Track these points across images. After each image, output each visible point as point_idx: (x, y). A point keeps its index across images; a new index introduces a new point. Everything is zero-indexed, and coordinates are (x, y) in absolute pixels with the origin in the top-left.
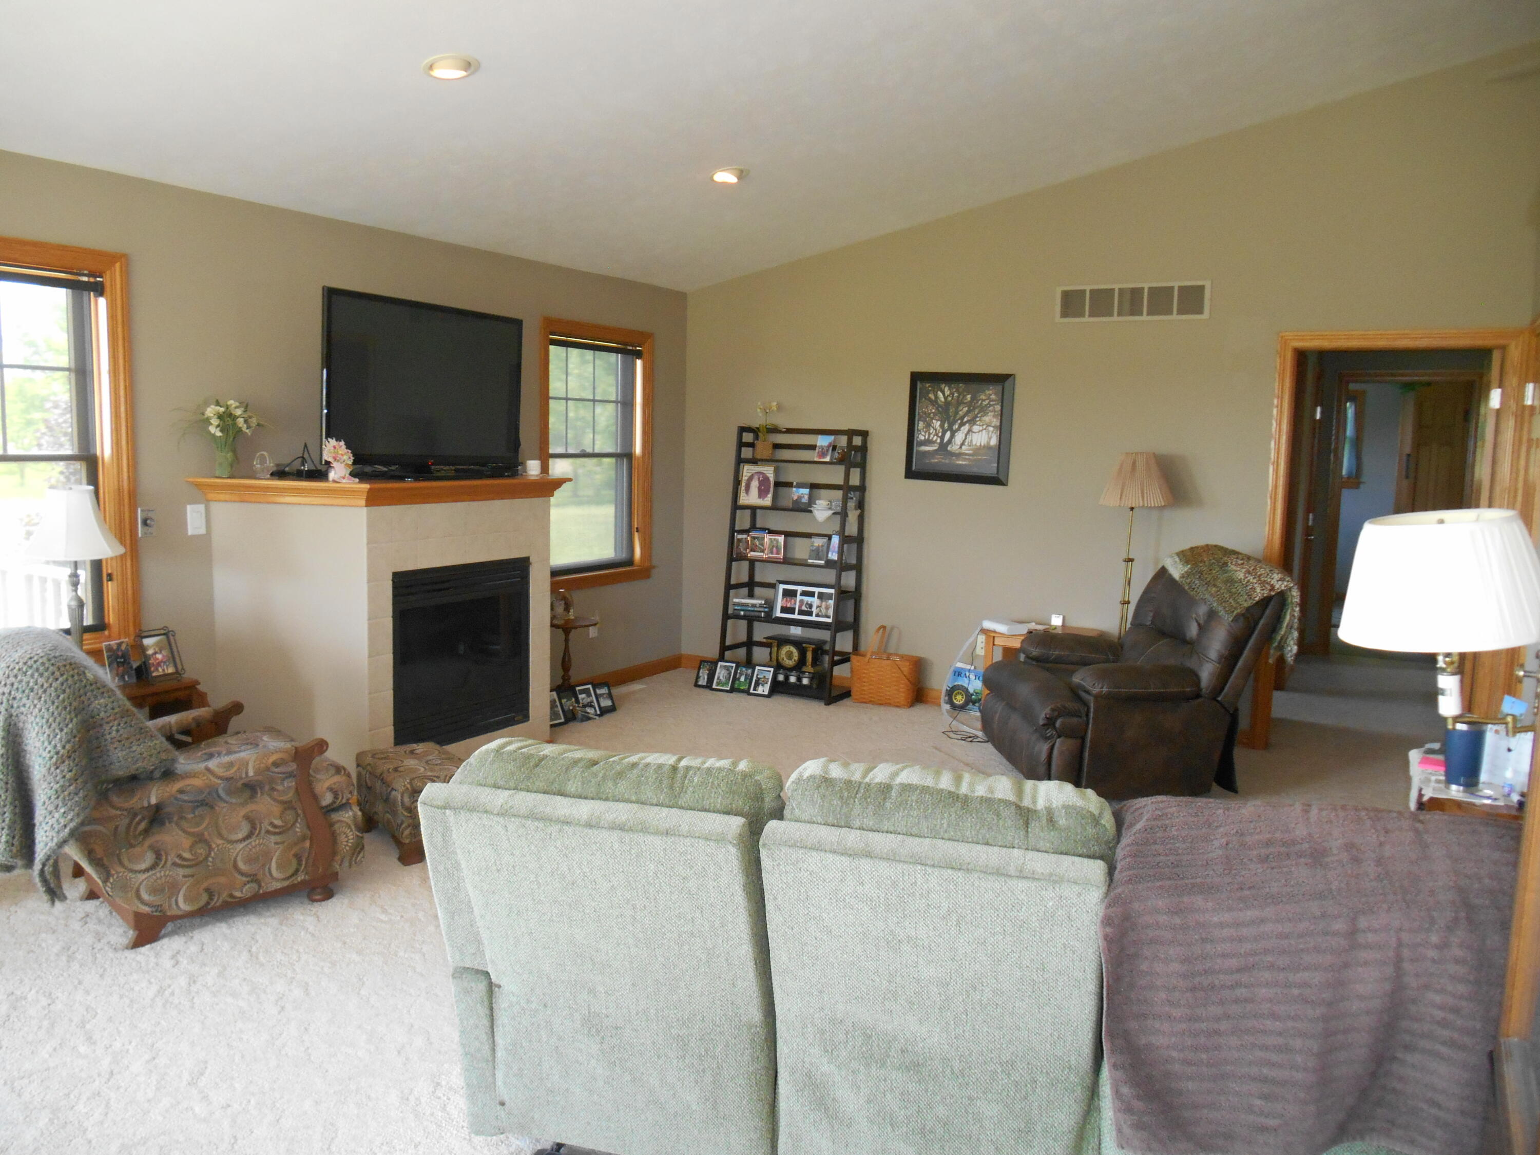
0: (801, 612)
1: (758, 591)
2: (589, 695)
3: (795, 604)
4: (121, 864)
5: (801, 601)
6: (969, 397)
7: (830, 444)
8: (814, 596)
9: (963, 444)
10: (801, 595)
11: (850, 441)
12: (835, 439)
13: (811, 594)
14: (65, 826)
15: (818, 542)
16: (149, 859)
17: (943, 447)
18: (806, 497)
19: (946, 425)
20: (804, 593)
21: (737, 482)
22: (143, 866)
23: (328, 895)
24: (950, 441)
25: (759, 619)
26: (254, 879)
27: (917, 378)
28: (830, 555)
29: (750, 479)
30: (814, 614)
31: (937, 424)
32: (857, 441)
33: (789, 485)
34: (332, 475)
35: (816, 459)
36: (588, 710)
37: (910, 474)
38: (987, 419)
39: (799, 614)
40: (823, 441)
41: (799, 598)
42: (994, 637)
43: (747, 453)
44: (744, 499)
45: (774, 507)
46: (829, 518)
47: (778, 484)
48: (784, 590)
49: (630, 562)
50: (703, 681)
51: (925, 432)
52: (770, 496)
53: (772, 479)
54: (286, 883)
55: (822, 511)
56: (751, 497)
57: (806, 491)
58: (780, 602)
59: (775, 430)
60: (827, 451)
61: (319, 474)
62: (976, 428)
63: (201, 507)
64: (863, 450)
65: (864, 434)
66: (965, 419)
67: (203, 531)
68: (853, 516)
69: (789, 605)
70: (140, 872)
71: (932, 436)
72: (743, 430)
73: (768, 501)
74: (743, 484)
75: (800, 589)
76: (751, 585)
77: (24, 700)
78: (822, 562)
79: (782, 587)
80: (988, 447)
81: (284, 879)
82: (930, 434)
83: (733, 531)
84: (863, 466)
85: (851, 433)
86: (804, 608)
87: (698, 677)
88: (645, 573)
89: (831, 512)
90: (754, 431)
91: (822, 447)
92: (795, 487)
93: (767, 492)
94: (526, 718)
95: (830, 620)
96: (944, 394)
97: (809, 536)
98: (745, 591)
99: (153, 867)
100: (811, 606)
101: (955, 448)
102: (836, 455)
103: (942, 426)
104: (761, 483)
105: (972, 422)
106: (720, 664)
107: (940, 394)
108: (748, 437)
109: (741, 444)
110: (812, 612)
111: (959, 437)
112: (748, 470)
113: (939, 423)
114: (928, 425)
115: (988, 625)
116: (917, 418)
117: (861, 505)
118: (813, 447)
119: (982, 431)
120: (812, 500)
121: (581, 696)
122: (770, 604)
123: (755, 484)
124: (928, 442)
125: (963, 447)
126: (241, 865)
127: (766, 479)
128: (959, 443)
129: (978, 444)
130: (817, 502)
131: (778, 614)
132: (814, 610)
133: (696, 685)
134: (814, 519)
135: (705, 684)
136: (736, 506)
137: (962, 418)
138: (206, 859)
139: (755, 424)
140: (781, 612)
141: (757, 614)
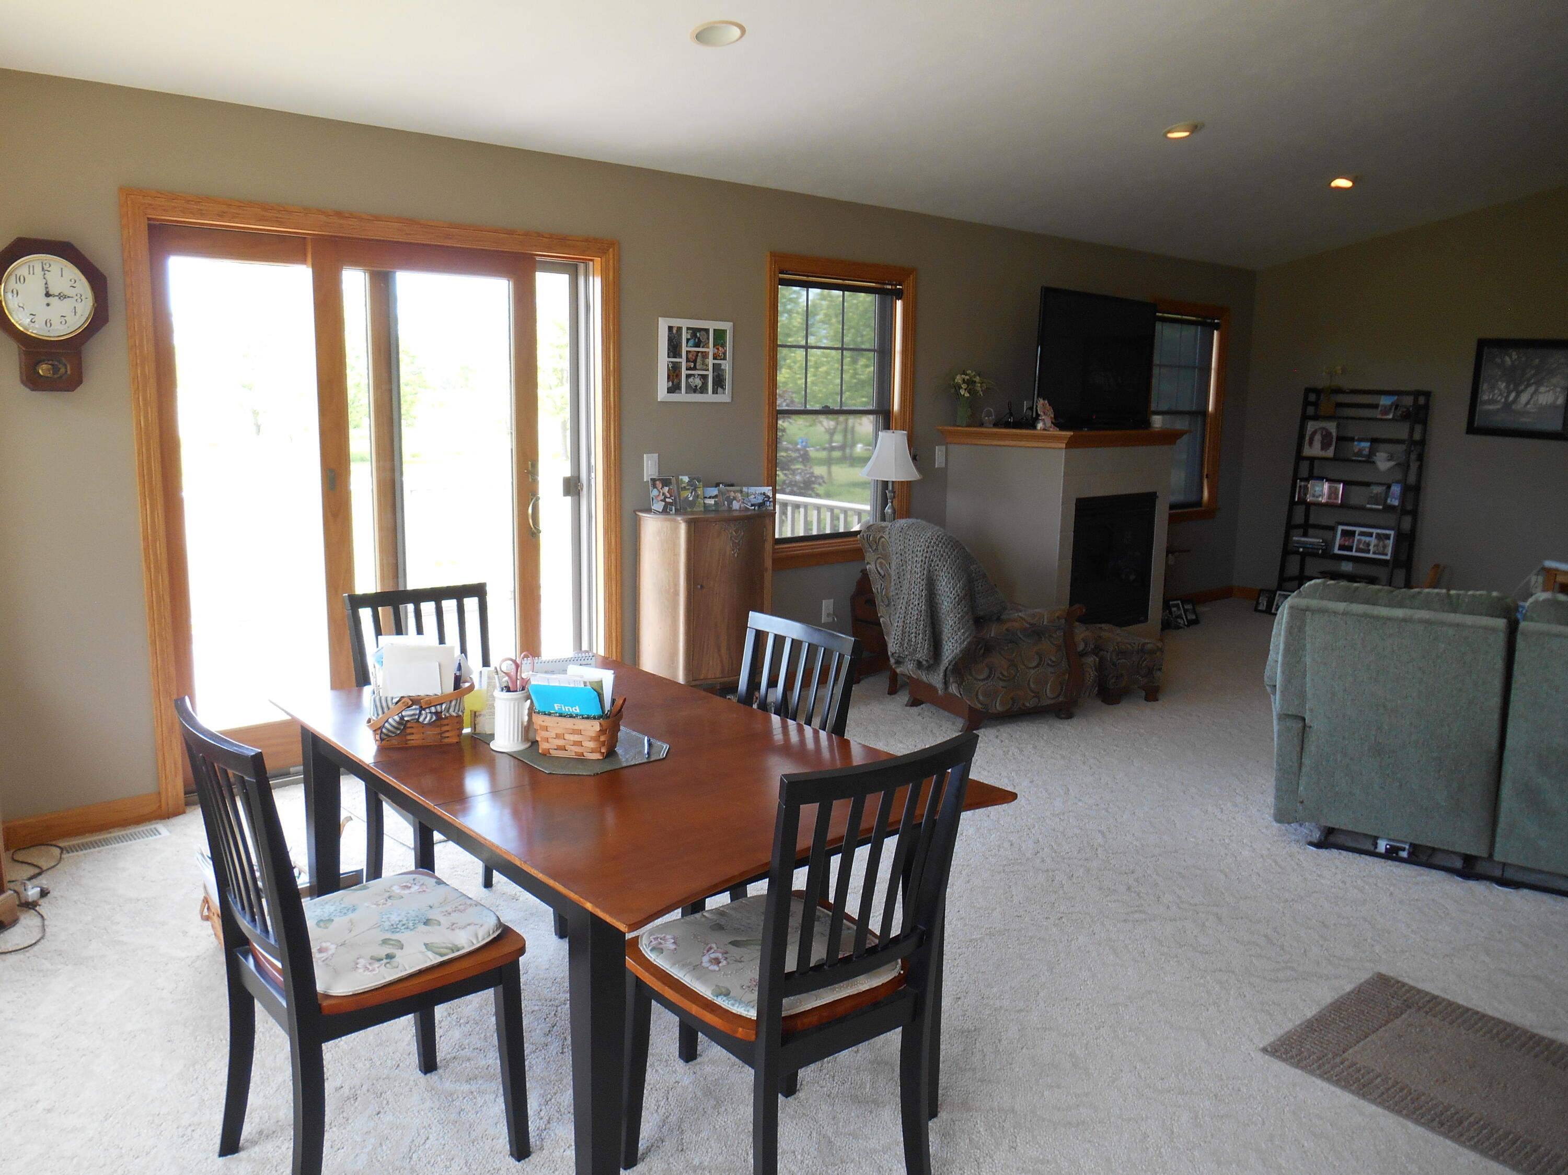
0: (1358, 550)
1: (1311, 531)
2: (1179, 609)
3: (1353, 542)
4: (971, 674)
5: (1359, 541)
6: (1537, 361)
7: (1393, 403)
8: (1372, 536)
9: (1528, 403)
10: (1359, 535)
11: (1416, 400)
12: (1397, 399)
13: (1370, 535)
14: (964, 641)
15: (1377, 490)
16: (985, 673)
17: (1507, 406)
18: (1367, 450)
19: (1512, 386)
20: (1362, 534)
21: (1301, 437)
22: (982, 677)
23: (1069, 716)
24: (1514, 401)
25: (1315, 555)
26: (1037, 695)
27: (1483, 345)
28: (1389, 501)
29: (1314, 433)
30: (1371, 552)
31: (1502, 385)
32: (1422, 400)
33: (1352, 439)
34: (1040, 425)
35: (1379, 416)
36: (1179, 620)
37: (1472, 429)
38: (1554, 381)
39: (1356, 551)
40: (1385, 401)
41: (1357, 537)
42: (1556, 575)
43: (1311, 411)
44: (1307, 451)
45: (1335, 459)
46: (1390, 469)
47: (1340, 439)
48: (1342, 530)
49: (1199, 503)
50: (1262, 607)
51: (1490, 393)
52: (1332, 448)
53: (1334, 434)
54: (1053, 702)
55: (1383, 463)
56: (1314, 450)
57: (1367, 444)
58: (1338, 541)
59: (1338, 391)
60: (1391, 409)
61: (1031, 424)
62: (1542, 389)
63: (944, 448)
64: (1426, 407)
65: (1427, 394)
66: (1532, 381)
67: (944, 465)
68: (1414, 467)
69: (1347, 544)
70: (980, 680)
71: (1496, 396)
72: (1308, 391)
73: (1330, 453)
74: (1307, 438)
75: (1358, 530)
76: (1305, 528)
77: (938, 562)
78: (1381, 507)
79: (1340, 528)
80: (1553, 407)
81: (1052, 699)
82: (1494, 395)
83: (1295, 478)
84: (1424, 422)
85: (1417, 394)
86: (1361, 546)
87: (1258, 603)
88: (1209, 513)
89: (1392, 463)
90: (1318, 391)
91: (1385, 406)
92: (1357, 441)
93: (1330, 445)
94: (1146, 619)
95: (1388, 557)
96: (1511, 358)
97: (1368, 484)
98: (1301, 531)
99: (987, 679)
100: (1368, 545)
101: (1519, 406)
102: (1399, 413)
103: (1507, 387)
104: (1323, 438)
105: (1539, 383)
106: (1278, 592)
107: (1507, 359)
108: (1312, 397)
109: (1306, 403)
110: (1369, 550)
111: (1524, 398)
112: (1311, 426)
113: (1504, 384)
114: (1492, 387)
115: (1549, 564)
116: (1481, 380)
117: (1420, 458)
118: (1376, 406)
119: (1549, 391)
120: (1372, 452)
121: (1174, 609)
122: (1329, 544)
123: (1318, 438)
124: (1490, 402)
125: (1529, 406)
126: (1032, 685)
127: (1329, 434)
128: (1524, 403)
129: (1544, 403)
130: (1377, 454)
131: (1336, 551)
132: (1371, 548)
133: (1256, 610)
134: (1377, 469)
135: (1264, 609)
136: (1299, 457)
137: (1529, 380)
138: (1014, 677)
139: (1319, 384)
140: (1339, 549)
141: (1315, 551)
